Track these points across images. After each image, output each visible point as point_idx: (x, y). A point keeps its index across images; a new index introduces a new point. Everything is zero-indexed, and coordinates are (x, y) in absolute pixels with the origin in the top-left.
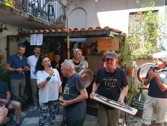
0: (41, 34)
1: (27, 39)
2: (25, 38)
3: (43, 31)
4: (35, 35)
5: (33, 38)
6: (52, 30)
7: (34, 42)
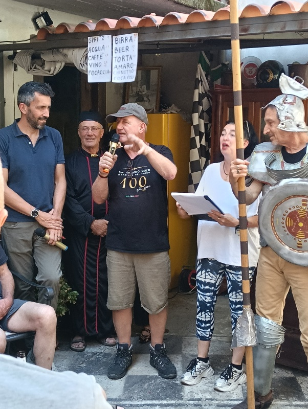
0: (129, 36)
1: (75, 56)
2: (65, 51)
3: (140, 19)
4: (108, 38)
5: (98, 53)
6: (176, 14)
7: (102, 68)
